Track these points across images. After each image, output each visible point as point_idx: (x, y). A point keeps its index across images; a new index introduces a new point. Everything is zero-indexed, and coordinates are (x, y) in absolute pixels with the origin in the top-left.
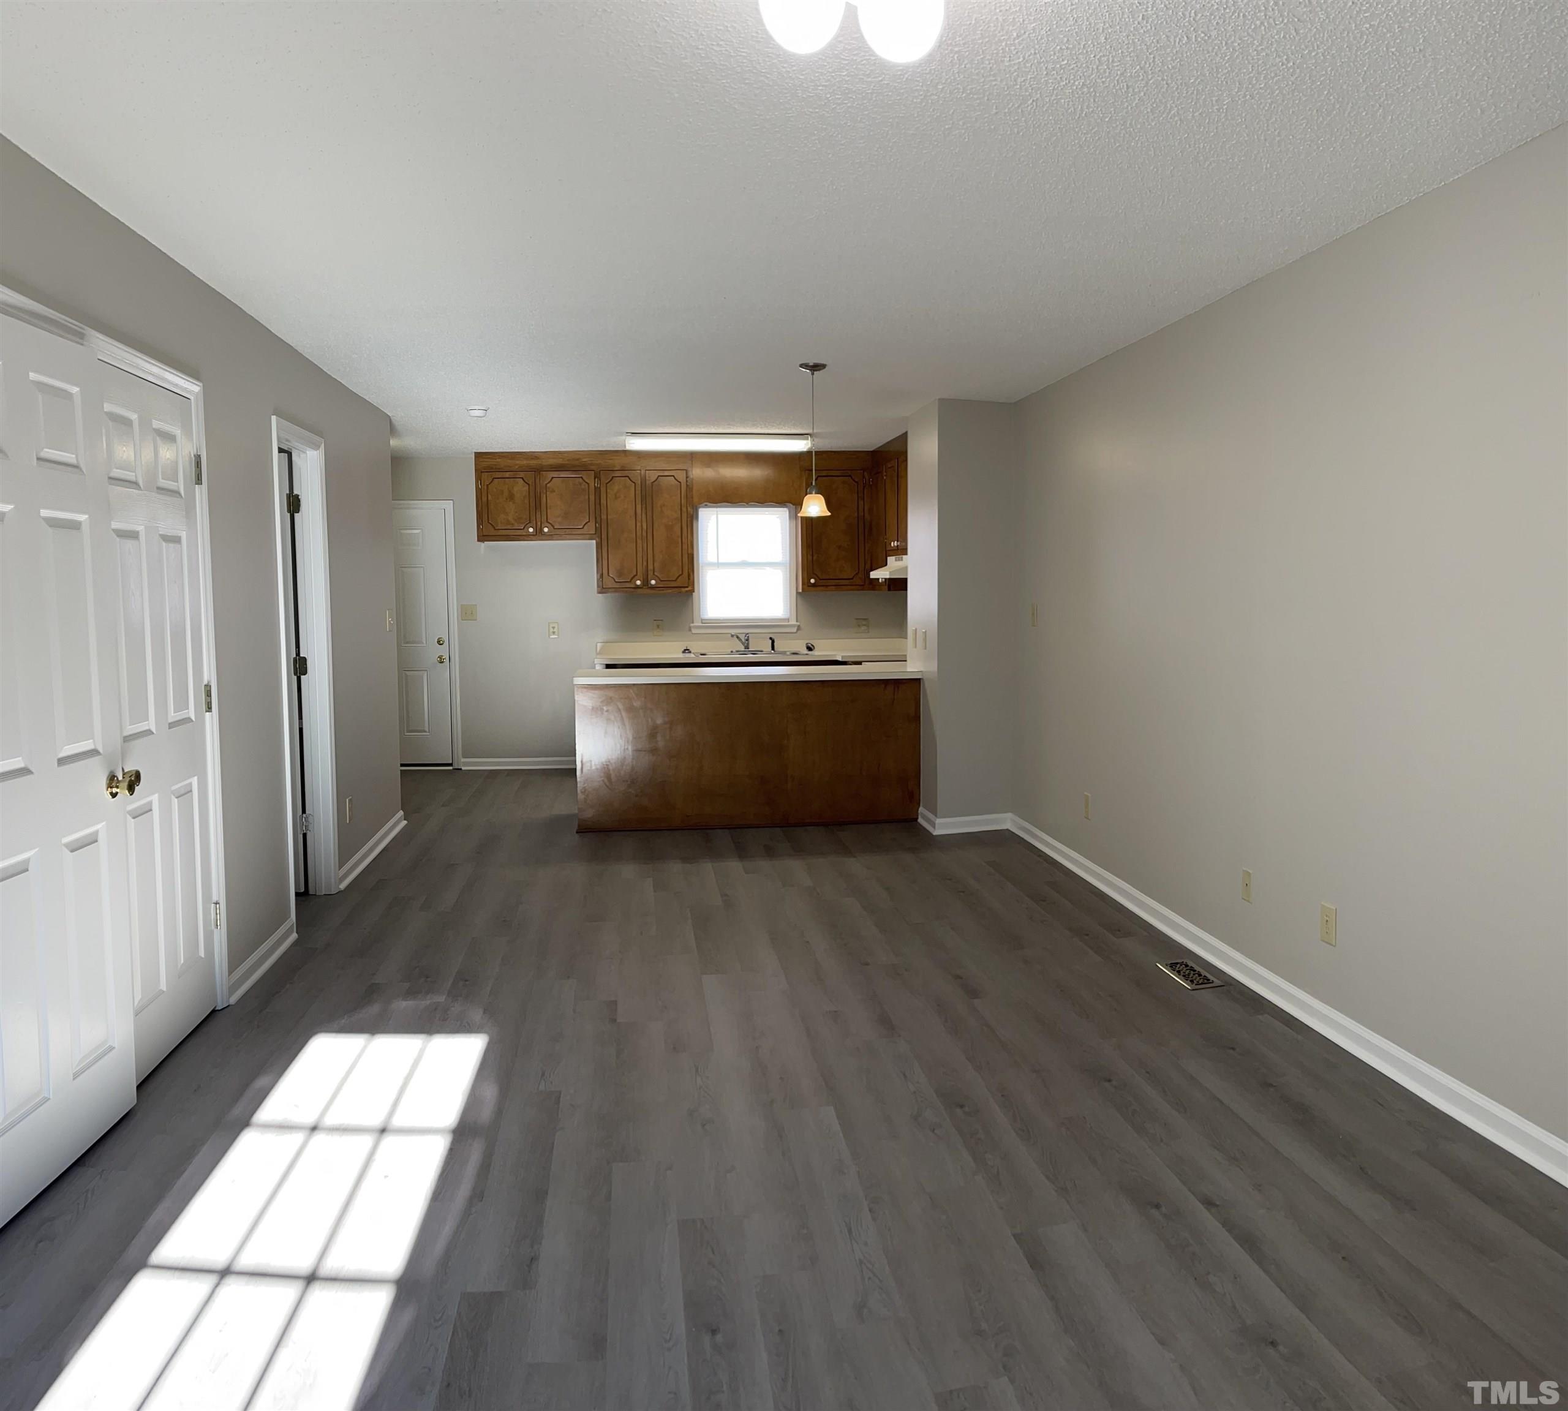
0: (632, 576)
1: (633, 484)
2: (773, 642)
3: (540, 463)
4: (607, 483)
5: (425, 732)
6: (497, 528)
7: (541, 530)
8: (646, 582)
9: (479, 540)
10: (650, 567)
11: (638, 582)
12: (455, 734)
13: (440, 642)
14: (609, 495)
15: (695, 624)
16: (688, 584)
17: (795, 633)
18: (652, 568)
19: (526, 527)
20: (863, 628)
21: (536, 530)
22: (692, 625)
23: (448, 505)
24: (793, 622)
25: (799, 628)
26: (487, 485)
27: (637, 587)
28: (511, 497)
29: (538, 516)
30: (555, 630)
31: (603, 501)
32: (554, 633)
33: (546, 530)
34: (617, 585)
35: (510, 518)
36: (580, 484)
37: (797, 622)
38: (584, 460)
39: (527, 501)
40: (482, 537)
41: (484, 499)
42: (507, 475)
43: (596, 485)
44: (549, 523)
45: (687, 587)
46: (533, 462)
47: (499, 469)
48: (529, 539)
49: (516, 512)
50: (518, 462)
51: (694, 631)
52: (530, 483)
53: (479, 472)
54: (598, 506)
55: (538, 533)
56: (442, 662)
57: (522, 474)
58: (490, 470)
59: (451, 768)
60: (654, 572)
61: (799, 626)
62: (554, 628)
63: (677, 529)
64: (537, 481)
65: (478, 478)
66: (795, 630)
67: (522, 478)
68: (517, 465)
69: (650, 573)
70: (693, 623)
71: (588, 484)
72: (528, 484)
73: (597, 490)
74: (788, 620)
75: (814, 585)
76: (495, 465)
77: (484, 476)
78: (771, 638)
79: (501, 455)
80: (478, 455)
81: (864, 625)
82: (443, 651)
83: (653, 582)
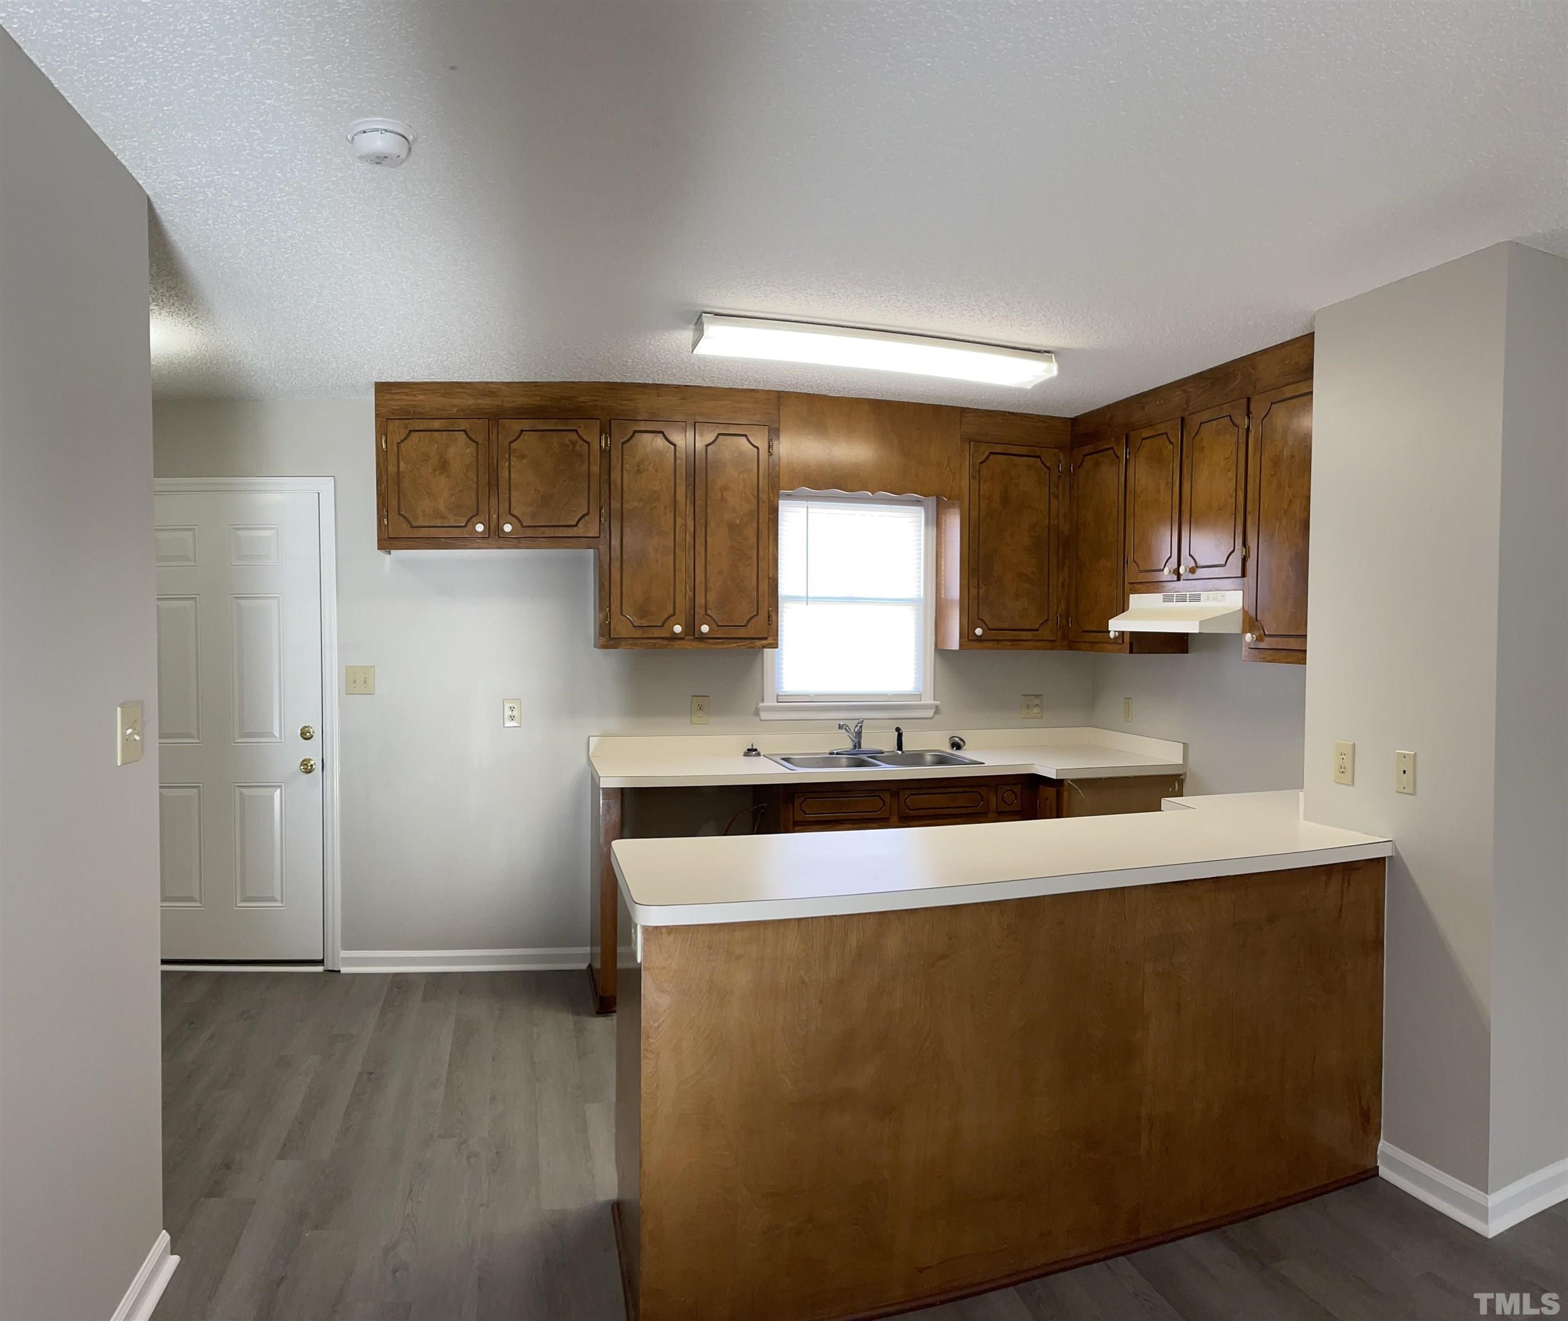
0: (666, 616)
1: (673, 447)
2: (900, 736)
3: (500, 403)
4: (623, 443)
5: (273, 900)
6: (415, 524)
7: (499, 529)
8: (691, 629)
9: (380, 547)
10: (700, 600)
11: (678, 629)
12: (330, 907)
13: (306, 734)
14: (627, 466)
15: (766, 704)
16: (768, 634)
17: (931, 718)
18: (703, 602)
19: (470, 521)
20: (1036, 710)
21: (488, 528)
22: (761, 704)
23: (326, 486)
24: (928, 700)
25: (937, 710)
26: (398, 443)
27: (675, 637)
28: (443, 466)
29: (494, 501)
30: (515, 713)
31: (616, 476)
32: (512, 718)
33: (508, 528)
34: (638, 634)
35: (442, 506)
36: (574, 444)
37: (934, 700)
38: (582, 399)
39: (472, 475)
40: (387, 541)
41: (392, 469)
42: (437, 424)
43: (603, 445)
44: (514, 516)
45: (766, 639)
46: (486, 402)
47: (421, 413)
48: (475, 545)
49: (452, 495)
50: (456, 401)
51: (764, 715)
52: (480, 442)
53: (384, 421)
54: (605, 487)
55: (492, 534)
56: (310, 772)
57: (464, 424)
58: (406, 415)
59: (319, 969)
60: (706, 611)
61: (937, 707)
62: (512, 709)
63: (750, 532)
64: (493, 437)
65: (382, 430)
66: (930, 713)
67: (465, 431)
68: (455, 406)
69: (700, 612)
70: (763, 701)
71: (588, 443)
72: (477, 443)
73: (606, 454)
74: (919, 696)
75: (979, 639)
76: (414, 406)
77: (394, 426)
78: (898, 729)
79: (426, 387)
80: (383, 389)
81: (1037, 705)
82: (311, 750)
83: (705, 628)
